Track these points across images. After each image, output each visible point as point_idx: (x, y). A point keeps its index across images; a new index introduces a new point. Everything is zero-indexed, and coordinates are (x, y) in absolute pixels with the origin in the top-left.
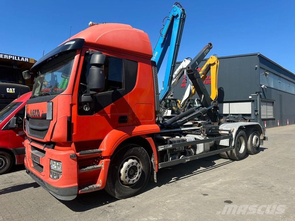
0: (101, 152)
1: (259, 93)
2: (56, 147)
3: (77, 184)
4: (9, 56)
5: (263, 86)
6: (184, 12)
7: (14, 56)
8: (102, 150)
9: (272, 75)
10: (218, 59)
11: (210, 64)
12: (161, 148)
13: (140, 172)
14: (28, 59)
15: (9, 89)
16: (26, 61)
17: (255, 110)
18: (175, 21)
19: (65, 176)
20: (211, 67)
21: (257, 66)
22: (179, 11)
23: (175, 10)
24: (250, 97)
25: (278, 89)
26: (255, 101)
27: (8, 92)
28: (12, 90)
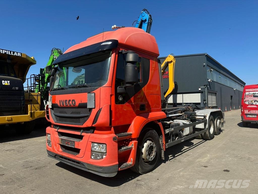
0: (131, 134)
1: (207, 86)
2: (95, 131)
3: (117, 163)
4: (3, 51)
5: (209, 80)
6: (151, 17)
7: (8, 51)
8: (131, 133)
9: (215, 71)
10: (175, 57)
11: (168, 62)
12: (167, 131)
13: (155, 151)
14: (20, 54)
15: (4, 82)
16: (18, 55)
17: (204, 99)
18: (143, 25)
19: (109, 156)
20: (169, 64)
21: (205, 64)
22: (147, 17)
23: (143, 15)
24: (200, 89)
25: (219, 82)
26: (204, 92)
27: (3, 84)
28: (7, 83)
